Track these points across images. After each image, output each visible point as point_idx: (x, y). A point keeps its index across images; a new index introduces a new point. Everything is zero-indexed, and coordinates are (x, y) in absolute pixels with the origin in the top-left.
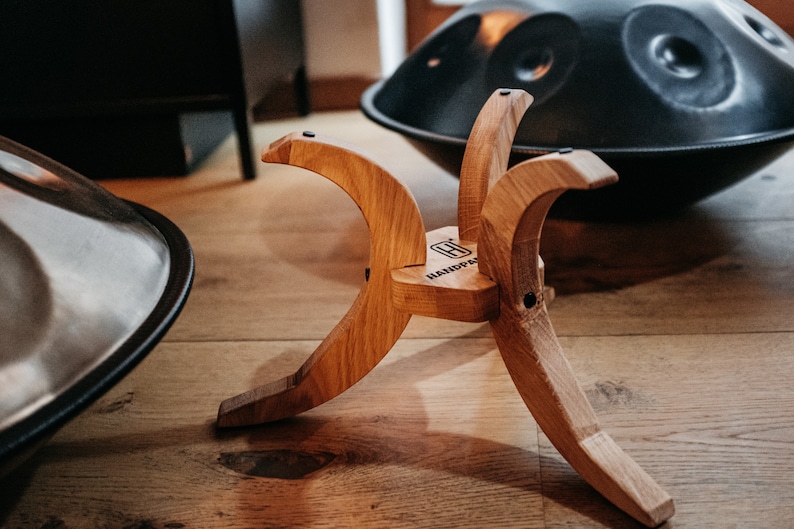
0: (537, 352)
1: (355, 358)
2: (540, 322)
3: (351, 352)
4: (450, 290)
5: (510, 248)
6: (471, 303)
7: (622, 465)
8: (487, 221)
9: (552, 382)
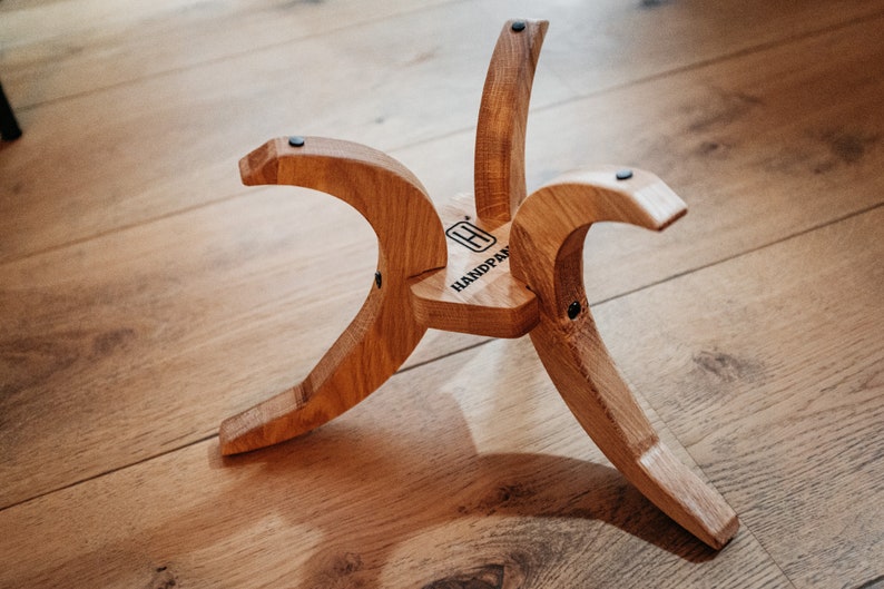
0: (586, 367)
1: (372, 368)
2: (586, 332)
3: (367, 364)
4: (485, 308)
5: (553, 264)
6: (509, 321)
7: (683, 482)
8: (522, 228)
9: (604, 397)
